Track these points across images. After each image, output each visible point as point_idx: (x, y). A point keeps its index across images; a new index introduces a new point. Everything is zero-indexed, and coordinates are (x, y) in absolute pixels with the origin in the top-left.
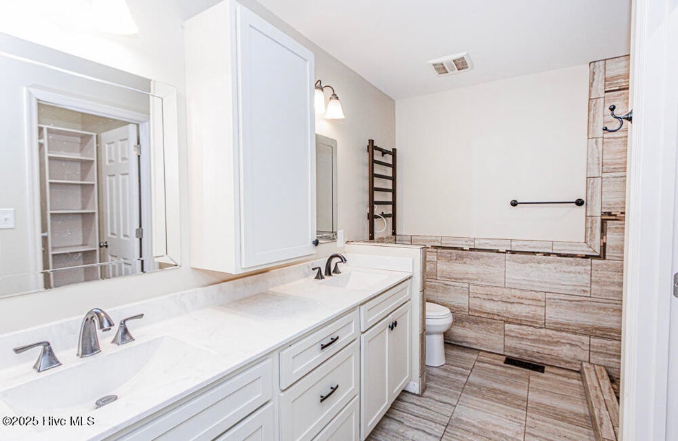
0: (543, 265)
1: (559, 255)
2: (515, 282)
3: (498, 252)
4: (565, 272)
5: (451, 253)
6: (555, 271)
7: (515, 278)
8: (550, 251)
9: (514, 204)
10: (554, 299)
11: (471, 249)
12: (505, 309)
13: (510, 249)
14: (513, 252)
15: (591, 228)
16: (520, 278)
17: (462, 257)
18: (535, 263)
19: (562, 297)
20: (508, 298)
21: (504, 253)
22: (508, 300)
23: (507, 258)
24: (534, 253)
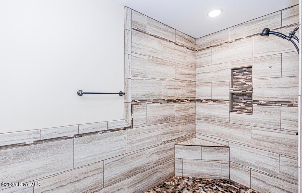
0: (102, 141)
1: (112, 130)
2: (82, 160)
3: (67, 138)
4: (115, 141)
5: (5, 154)
6: (109, 142)
7: (82, 157)
8: (106, 129)
9: (80, 94)
10: (109, 163)
11: (36, 142)
12: (73, 189)
13: (77, 133)
14: (80, 136)
15: (127, 110)
16: (85, 156)
17: (23, 154)
18: (96, 140)
19: (113, 159)
20: (77, 177)
21: (72, 138)
22: (76, 180)
23: (75, 142)
24: (96, 133)
